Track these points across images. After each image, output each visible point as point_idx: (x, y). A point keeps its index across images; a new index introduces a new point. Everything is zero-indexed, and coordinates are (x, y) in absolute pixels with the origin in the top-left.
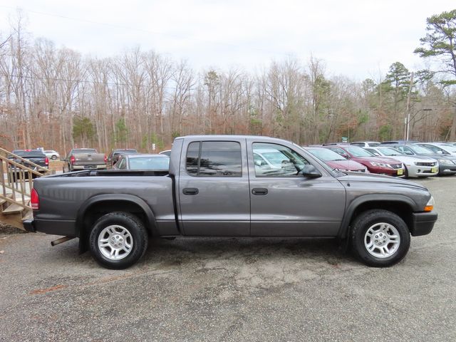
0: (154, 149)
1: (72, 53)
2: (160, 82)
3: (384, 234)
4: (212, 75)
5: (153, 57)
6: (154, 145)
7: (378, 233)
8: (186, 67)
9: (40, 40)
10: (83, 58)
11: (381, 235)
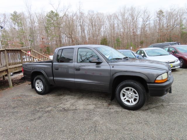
0: (131, 49)
1: (101, 14)
2: (135, 19)
3: (131, 93)
4: (161, 12)
5: (132, 9)
6: (131, 47)
7: (128, 92)
8: (147, 11)
9: (89, 11)
10: (105, 15)
11: (130, 93)
